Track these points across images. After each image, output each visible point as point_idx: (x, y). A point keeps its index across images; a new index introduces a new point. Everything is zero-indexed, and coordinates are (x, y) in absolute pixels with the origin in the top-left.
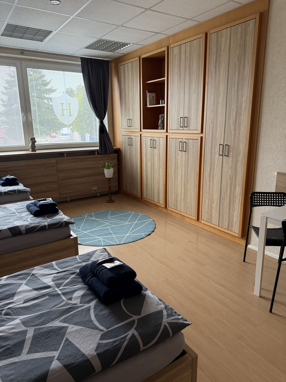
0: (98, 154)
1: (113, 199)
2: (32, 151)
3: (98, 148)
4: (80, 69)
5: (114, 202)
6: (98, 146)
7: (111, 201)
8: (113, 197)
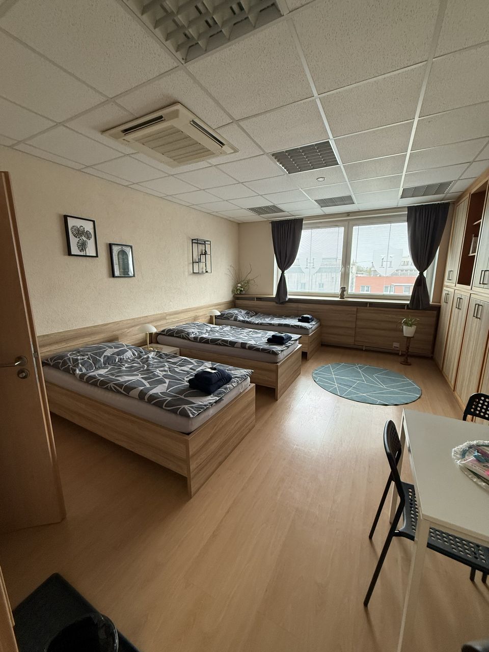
0: (408, 308)
1: (409, 361)
2: (340, 298)
3: (408, 302)
4: (406, 218)
5: (410, 365)
6: (408, 300)
7: (406, 363)
8: (410, 360)
